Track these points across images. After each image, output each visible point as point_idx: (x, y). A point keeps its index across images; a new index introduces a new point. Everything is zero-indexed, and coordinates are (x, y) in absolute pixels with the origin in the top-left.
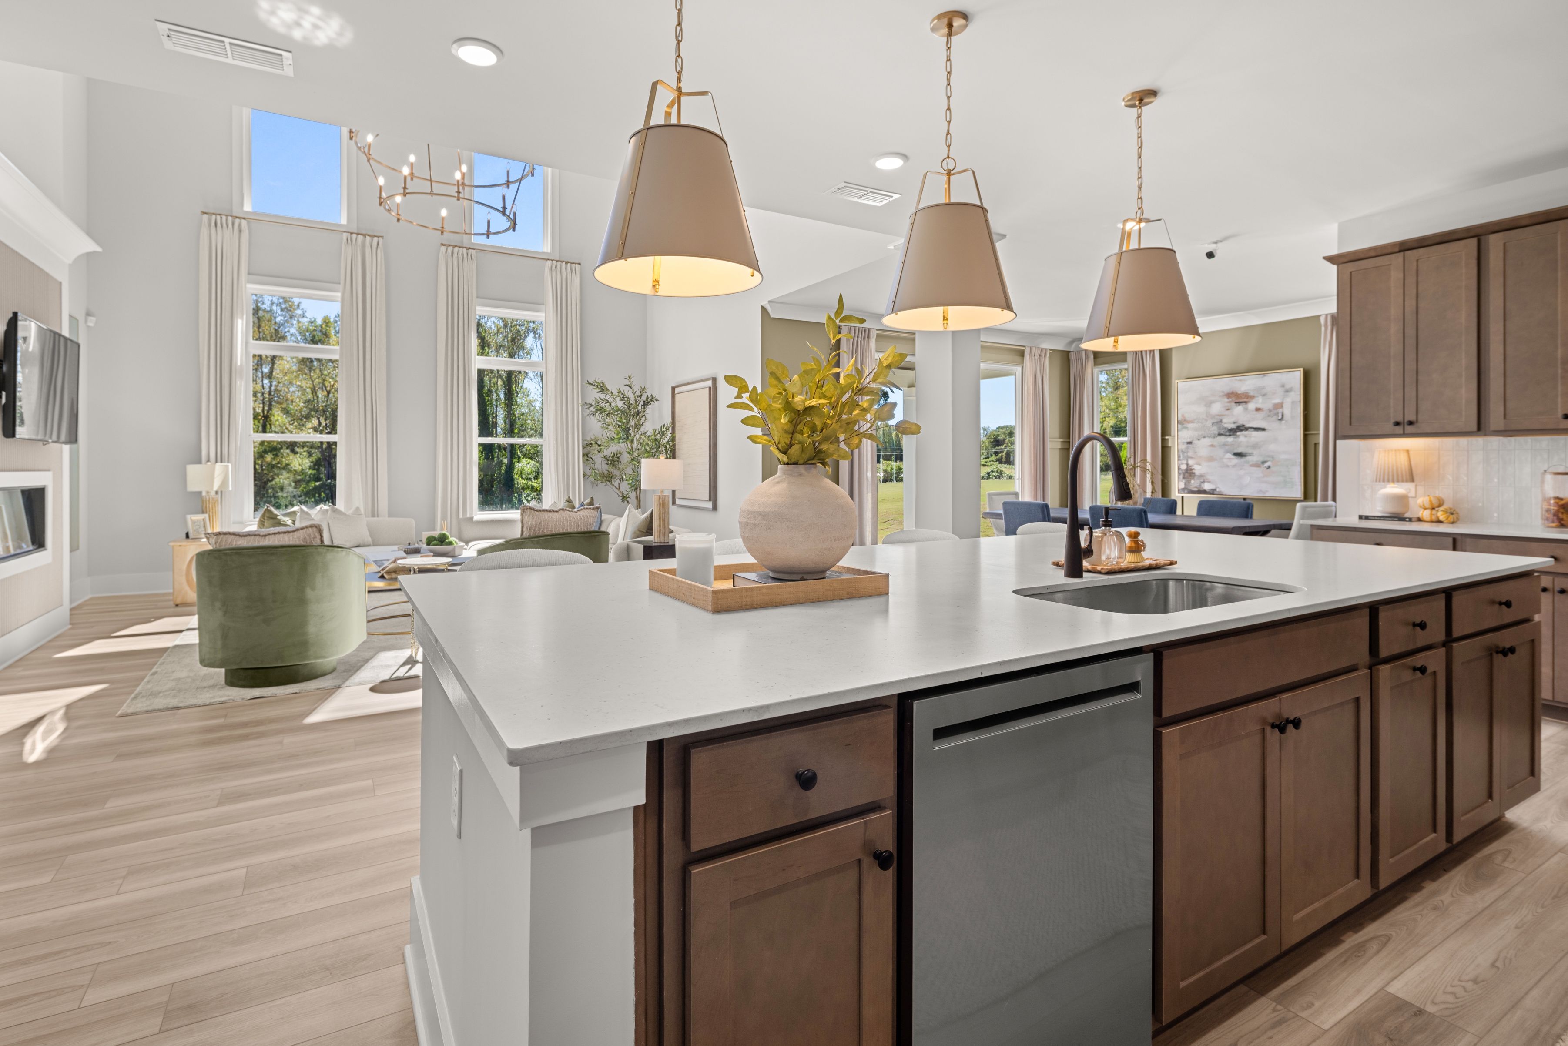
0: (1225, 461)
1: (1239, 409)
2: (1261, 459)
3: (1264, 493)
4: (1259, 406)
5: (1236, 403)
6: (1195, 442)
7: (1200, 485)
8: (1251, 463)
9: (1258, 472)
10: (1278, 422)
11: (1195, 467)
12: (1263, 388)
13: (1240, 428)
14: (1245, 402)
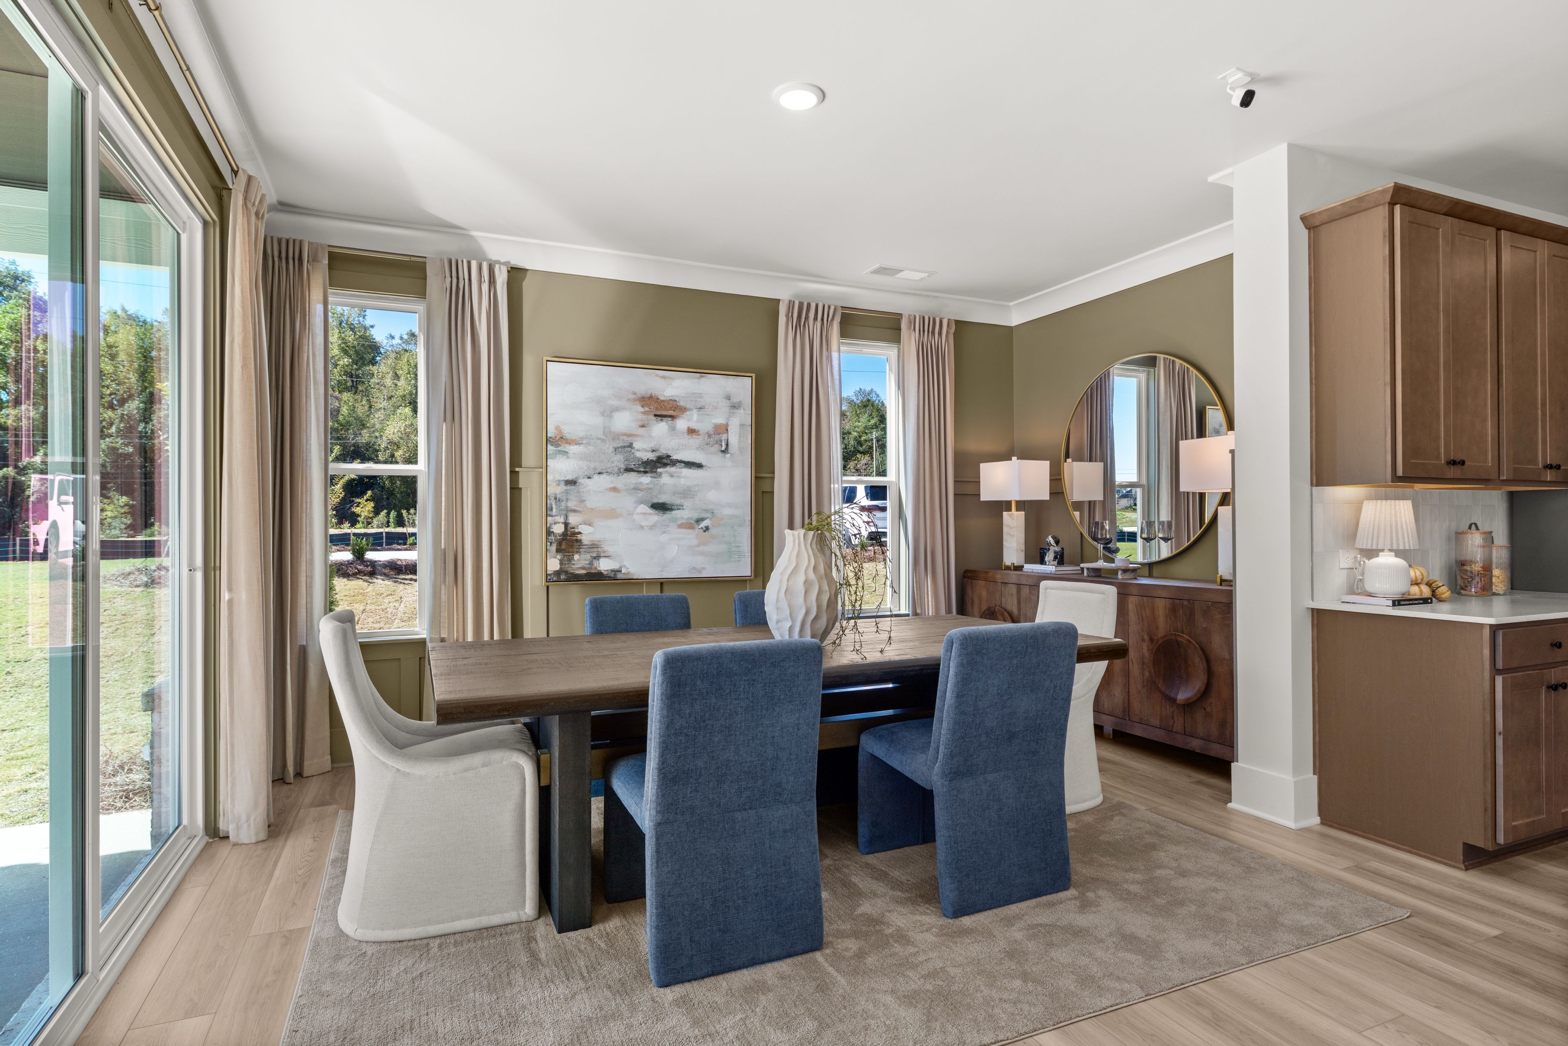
0: (635, 517)
1: (661, 428)
2: (696, 515)
3: (700, 572)
4: (693, 425)
5: (655, 415)
6: (582, 481)
7: (591, 564)
8: (679, 523)
9: (691, 537)
10: (721, 454)
11: (582, 528)
12: (700, 395)
13: (662, 461)
14: (671, 416)
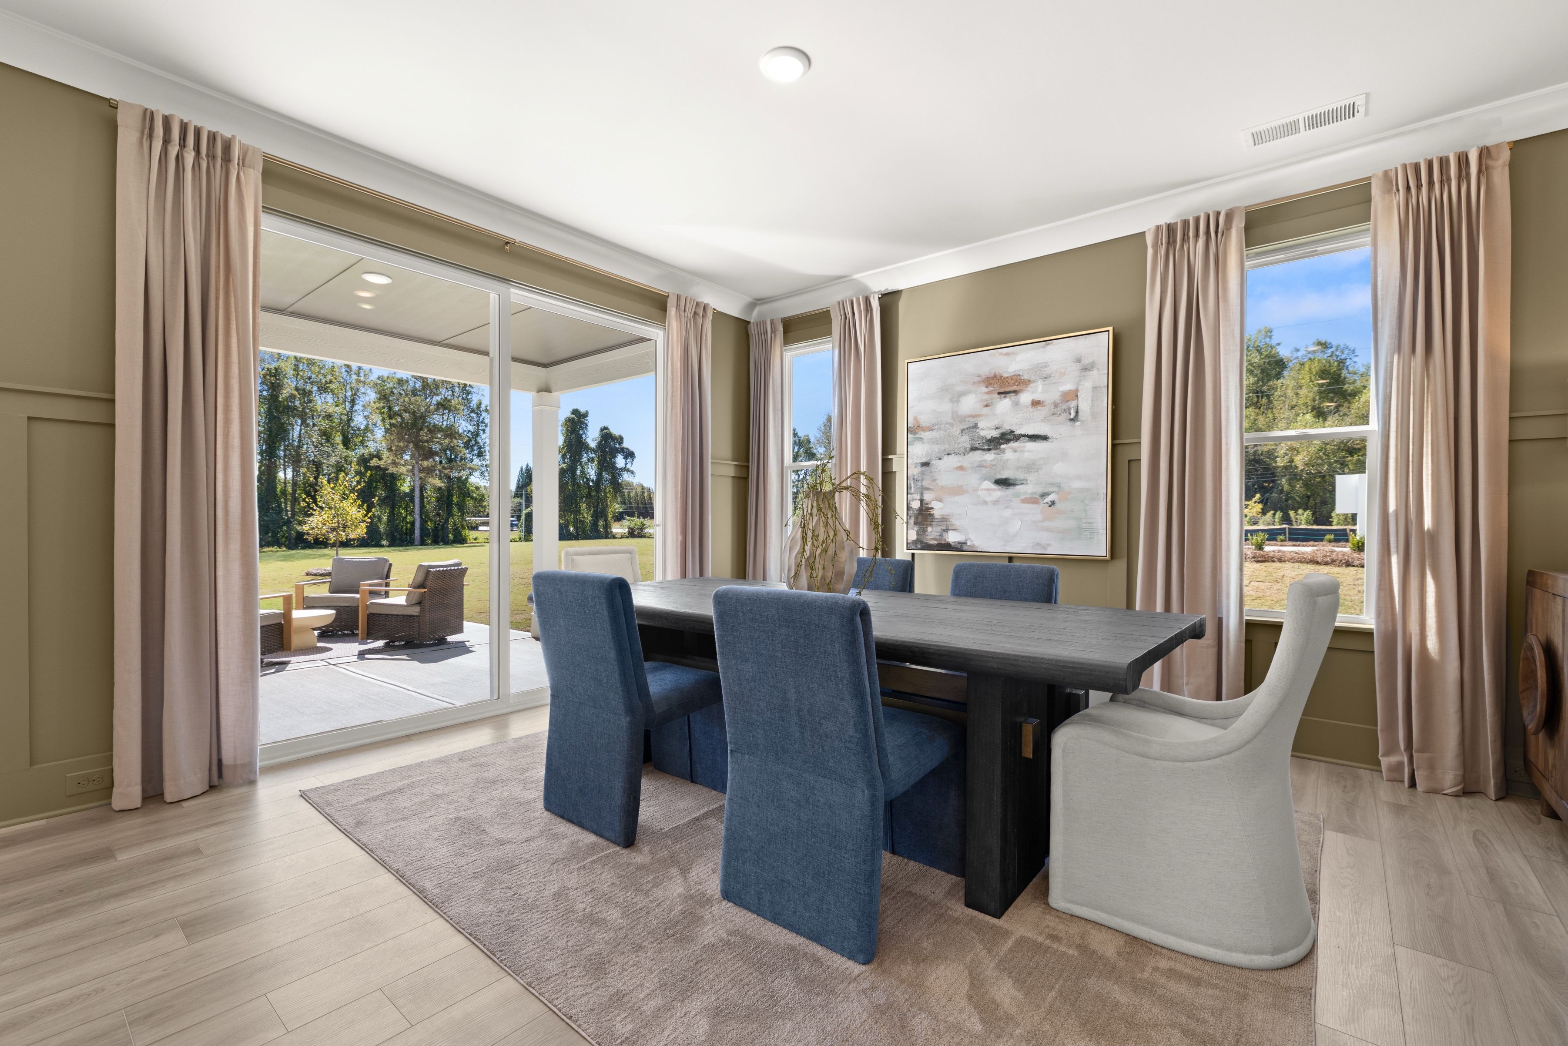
0: (980, 493)
1: (1004, 405)
2: (1040, 490)
3: (1045, 548)
4: (1037, 397)
5: (999, 393)
6: (935, 462)
7: (941, 536)
8: (1023, 497)
9: (1035, 512)
10: (1069, 423)
11: (935, 504)
12: (1046, 365)
13: (1007, 437)
14: (1015, 392)
